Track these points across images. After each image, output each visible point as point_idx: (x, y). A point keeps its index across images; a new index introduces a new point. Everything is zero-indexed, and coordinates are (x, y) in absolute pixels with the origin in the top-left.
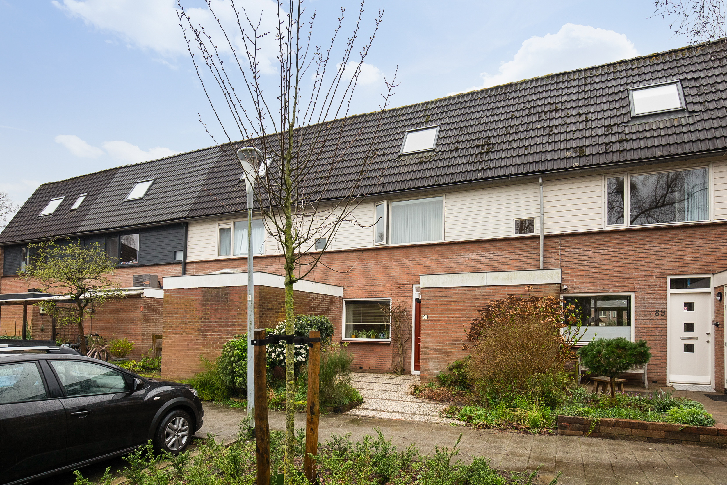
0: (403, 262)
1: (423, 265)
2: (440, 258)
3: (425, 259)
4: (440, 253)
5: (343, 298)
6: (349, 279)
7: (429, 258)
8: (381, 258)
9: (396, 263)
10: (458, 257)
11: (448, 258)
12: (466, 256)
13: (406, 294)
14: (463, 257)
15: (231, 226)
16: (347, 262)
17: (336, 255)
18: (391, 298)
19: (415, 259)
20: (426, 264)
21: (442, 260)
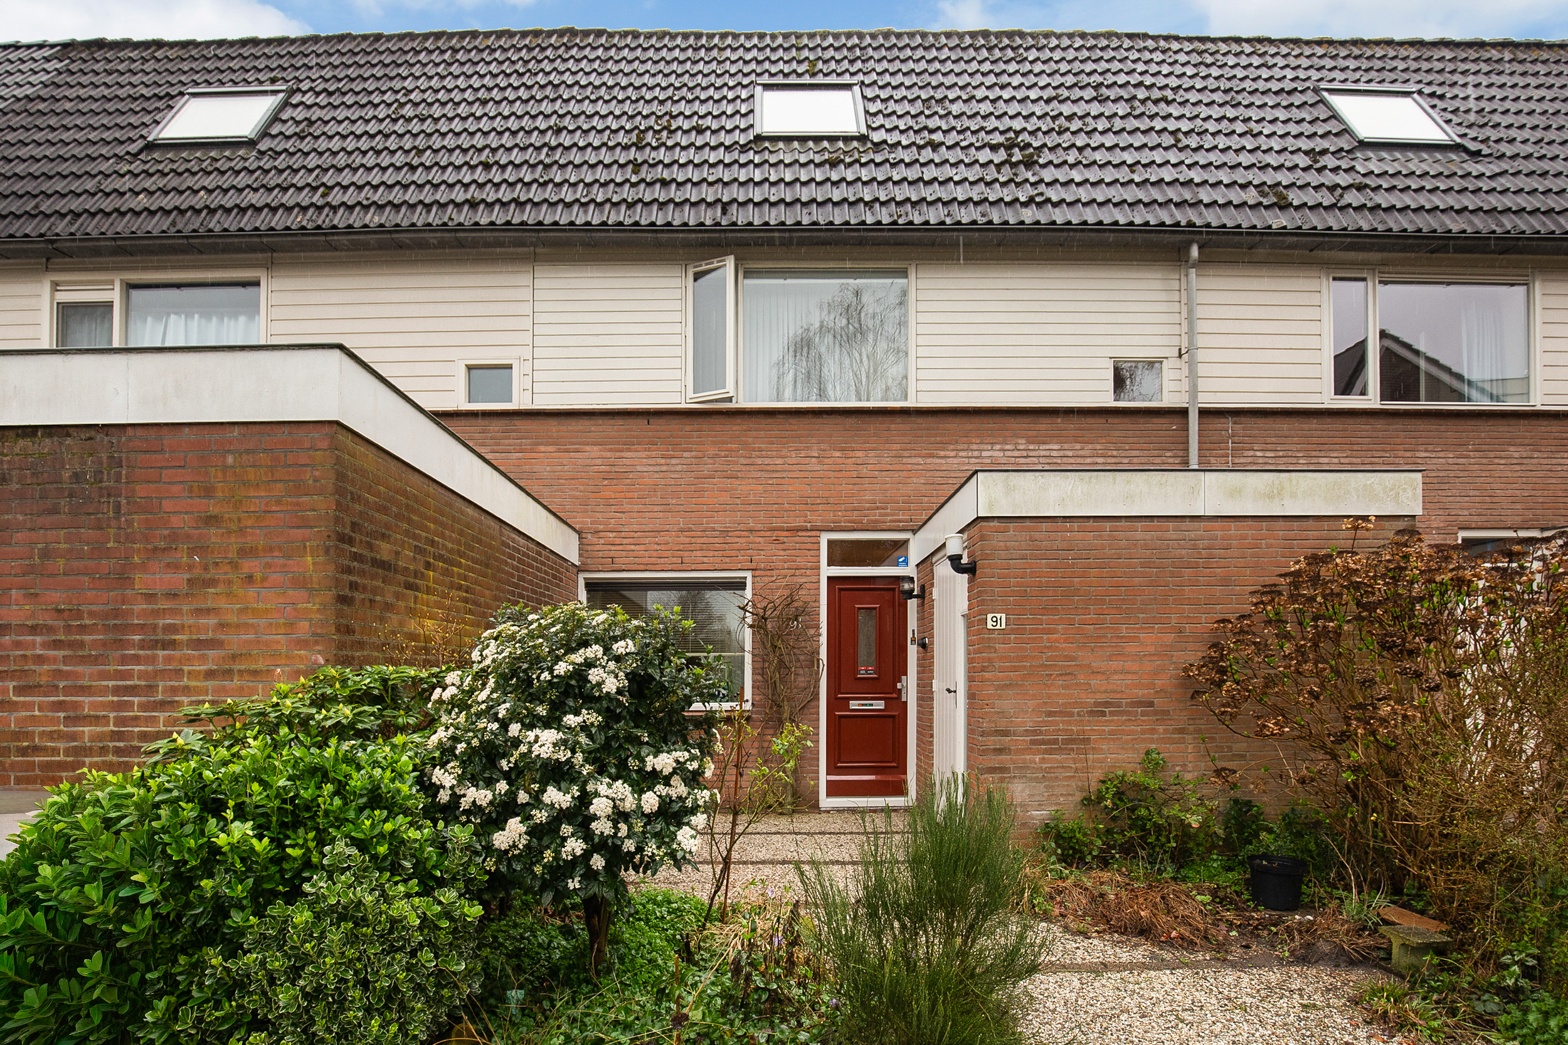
0: (789, 461)
1: (855, 474)
2: (906, 453)
3: (860, 454)
4: (906, 439)
5: (580, 569)
6: (601, 508)
7: (872, 453)
8: (713, 443)
9: (767, 461)
10: (962, 454)
11: (932, 456)
12: (984, 454)
13: (800, 562)
14: (976, 454)
15: (115, 295)
16: (594, 451)
17: (553, 425)
18: (748, 575)
19: (828, 454)
20: (864, 471)
21: (914, 460)
